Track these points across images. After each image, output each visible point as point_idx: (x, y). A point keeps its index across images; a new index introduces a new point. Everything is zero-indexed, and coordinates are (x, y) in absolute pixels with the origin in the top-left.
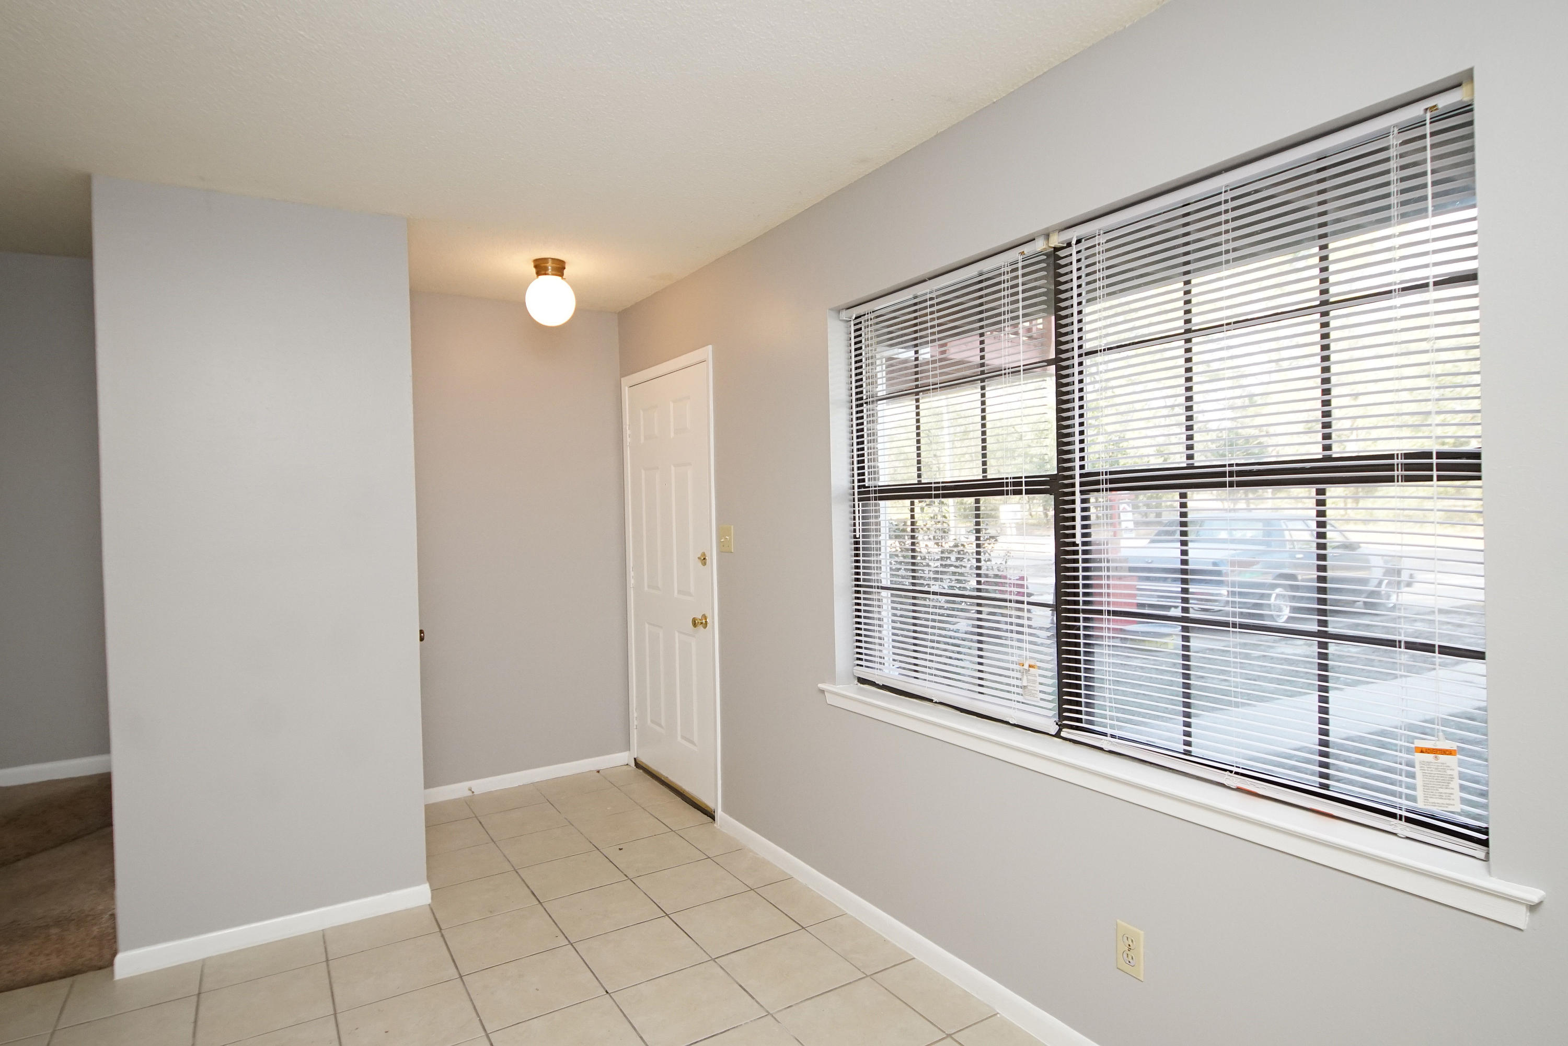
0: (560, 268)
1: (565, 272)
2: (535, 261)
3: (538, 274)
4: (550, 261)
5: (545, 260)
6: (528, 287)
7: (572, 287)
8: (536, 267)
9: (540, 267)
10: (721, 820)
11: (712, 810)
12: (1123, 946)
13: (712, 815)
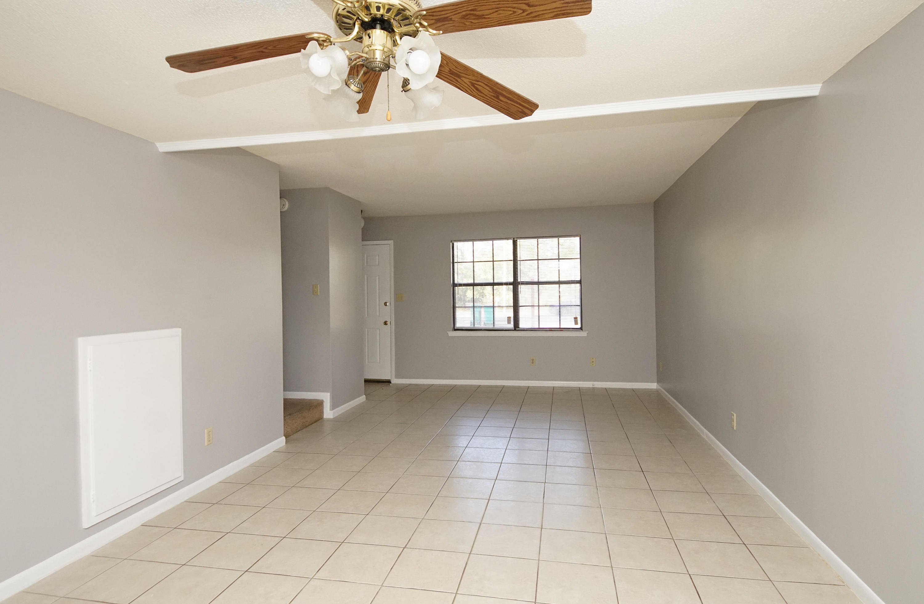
10: (395, 381)
11: (389, 380)
12: (531, 361)
13: (389, 382)
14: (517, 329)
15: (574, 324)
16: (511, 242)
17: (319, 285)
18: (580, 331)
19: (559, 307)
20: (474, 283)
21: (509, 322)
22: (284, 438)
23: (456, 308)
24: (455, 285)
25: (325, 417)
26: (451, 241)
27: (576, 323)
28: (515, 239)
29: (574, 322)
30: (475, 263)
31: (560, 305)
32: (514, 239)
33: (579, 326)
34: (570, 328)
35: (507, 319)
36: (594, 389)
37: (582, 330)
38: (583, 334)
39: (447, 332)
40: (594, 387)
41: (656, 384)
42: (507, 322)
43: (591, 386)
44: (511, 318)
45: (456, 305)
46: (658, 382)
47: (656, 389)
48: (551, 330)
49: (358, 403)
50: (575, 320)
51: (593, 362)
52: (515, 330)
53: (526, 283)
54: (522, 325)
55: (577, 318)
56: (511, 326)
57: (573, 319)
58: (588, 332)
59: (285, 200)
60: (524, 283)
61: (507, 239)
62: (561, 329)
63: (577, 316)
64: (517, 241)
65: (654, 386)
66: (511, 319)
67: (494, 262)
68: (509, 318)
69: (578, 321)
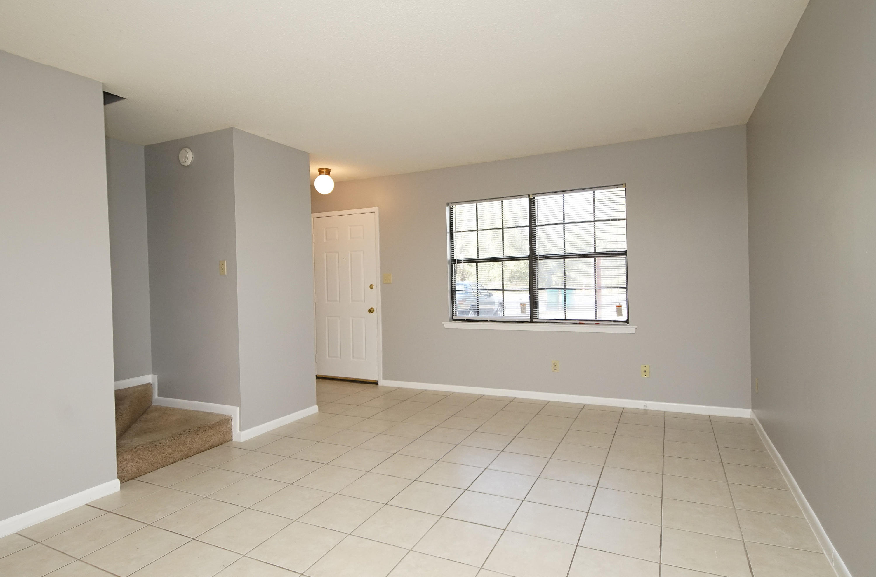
0: (328, 172)
1: (330, 173)
2: (319, 169)
3: (320, 174)
4: (325, 169)
5: (323, 169)
6: (316, 178)
7: (332, 179)
8: (319, 171)
9: (321, 171)
10: (382, 383)
11: (376, 381)
12: (553, 366)
13: (376, 383)
14: (534, 320)
15: (616, 315)
16: (525, 201)
17: (225, 262)
18: (625, 325)
19: (594, 290)
20: (478, 258)
21: (523, 311)
22: (118, 481)
23: (455, 292)
24: (453, 262)
25: (234, 439)
26: (448, 204)
27: (619, 313)
28: (531, 197)
29: (616, 313)
30: (479, 232)
31: (595, 288)
32: (529, 196)
33: (624, 317)
34: (610, 321)
35: (520, 307)
36: (646, 412)
37: (628, 323)
38: (630, 329)
39: (443, 323)
40: (645, 408)
41: (750, 410)
42: (520, 311)
43: (642, 407)
44: (526, 305)
45: (455, 288)
46: (753, 408)
47: (750, 419)
48: (582, 322)
49: (300, 417)
50: (617, 309)
51: (645, 372)
52: (531, 321)
53: (546, 257)
54: (542, 315)
55: (621, 306)
56: (527, 316)
57: (615, 308)
58: (637, 327)
59: (188, 150)
60: (544, 257)
61: (521, 196)
62: (597, 322)
63: (620, 304)
64: (534, 198)
65: (746, 413)
66: (526, 307)
67: (504, 230)
68: (523, 305)
69: (623, 311)
